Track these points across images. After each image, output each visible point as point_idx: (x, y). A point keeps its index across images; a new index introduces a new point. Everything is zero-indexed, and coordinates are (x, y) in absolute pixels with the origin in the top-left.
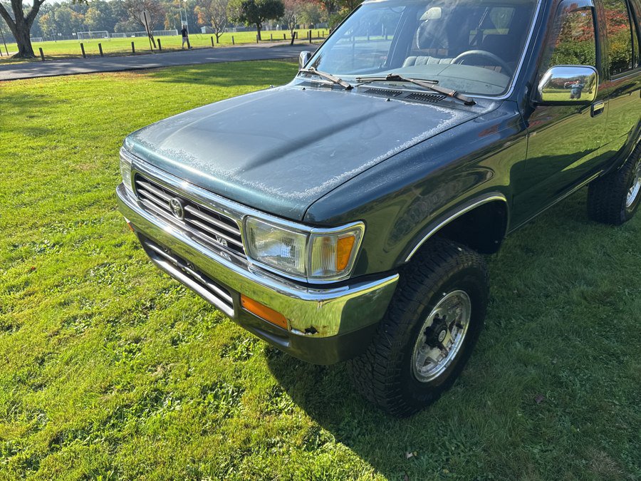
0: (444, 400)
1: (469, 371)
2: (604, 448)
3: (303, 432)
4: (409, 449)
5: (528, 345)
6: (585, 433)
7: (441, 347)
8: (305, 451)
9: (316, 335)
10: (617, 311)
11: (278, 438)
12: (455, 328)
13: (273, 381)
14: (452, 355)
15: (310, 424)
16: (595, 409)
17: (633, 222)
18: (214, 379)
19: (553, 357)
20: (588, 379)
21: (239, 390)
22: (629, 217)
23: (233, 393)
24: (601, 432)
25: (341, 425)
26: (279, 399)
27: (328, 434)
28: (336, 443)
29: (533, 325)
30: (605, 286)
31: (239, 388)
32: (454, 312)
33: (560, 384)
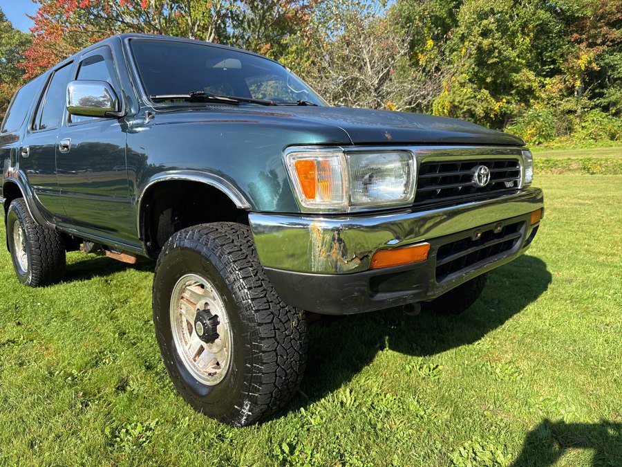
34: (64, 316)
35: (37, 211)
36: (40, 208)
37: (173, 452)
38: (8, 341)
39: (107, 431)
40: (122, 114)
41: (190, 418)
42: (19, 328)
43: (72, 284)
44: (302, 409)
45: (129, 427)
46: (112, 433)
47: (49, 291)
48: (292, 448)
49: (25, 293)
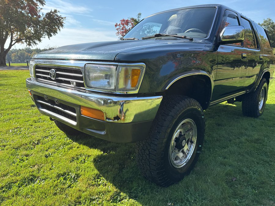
0: (186, 179)
1: (198, 168)
2: (271, 199)
3: (111, 194)
4: (169, 201)
5: (225, 158)
6: (260, 193)
7: (183, 152)
8: (111, 202)
9: (119, 121)
10: (263, 145)
11: (97, 196)
12: (189, 143)
13: (96, 172)
14: (189, 157)
15: (115, 190)
16: (263, 183)
17: (262, 116)
18: (65, 170)
19: (238, 162)
20: (256, 171)
21: (78, 176)
22: (261, 115)
23: (74, 177)
24: (268, 192)
25: (132, 191)
26: (99, 180)
27: (125, 195)
28: (129, 199)
29: (226, 150)
30: (256, 137)
31: (78, 175)
32: (189, 133)
33: (243, 173)
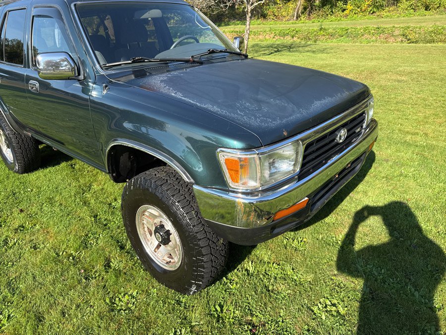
34: (51, 201)
35: (14, 124)
36: (17, 122)
37: (152, 316)
38: (19, 226)
39: (108, 301)
40: (81, 77)
41: (157, 289)
42: (23, 215)
43: (48, 170)
44: (224, 278)
45: (120, 297)
46: (111, 301)
47: (32, 176)
48: (221, 307)
49: (16, 180)
